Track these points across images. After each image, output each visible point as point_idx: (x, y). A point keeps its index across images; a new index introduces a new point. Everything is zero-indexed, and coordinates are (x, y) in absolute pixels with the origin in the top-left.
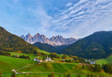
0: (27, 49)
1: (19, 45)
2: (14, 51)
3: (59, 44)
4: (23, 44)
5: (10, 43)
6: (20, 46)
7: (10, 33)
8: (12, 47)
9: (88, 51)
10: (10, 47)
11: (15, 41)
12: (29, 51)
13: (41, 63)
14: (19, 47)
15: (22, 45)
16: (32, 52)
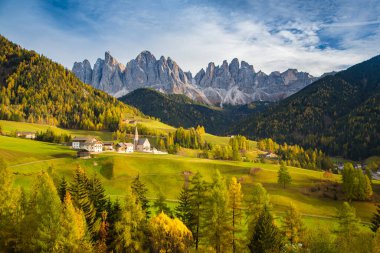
0: (80, 111)
1: (50, 96)
2: (26, 118)
4: (68, 92)
5: (15, 89)
6: (55, 100)
7: (15, 46)
8: (20, 102)
10: (12, 102)
11: (35, 79)
12: (88, 122)
14: (50, 103)
15: (61, 98)
16: (101, 125)
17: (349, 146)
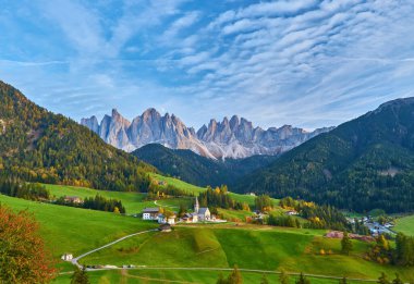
0: (111, 171)
1: (79, 157)
2: (61, 180)
3: (237, 150)
4: (95, 153)
5: (45, 151)
6: (85, 161)
7: (42, 109)
8: (53, 164)
9: (358, 181)
10: (45, 165)
11: (64, 142)
12: (119, 182)
13: (172, 228)
14: (81, 165)
15: (89, 158)
16: (132, 185)
17: (353, 200)
